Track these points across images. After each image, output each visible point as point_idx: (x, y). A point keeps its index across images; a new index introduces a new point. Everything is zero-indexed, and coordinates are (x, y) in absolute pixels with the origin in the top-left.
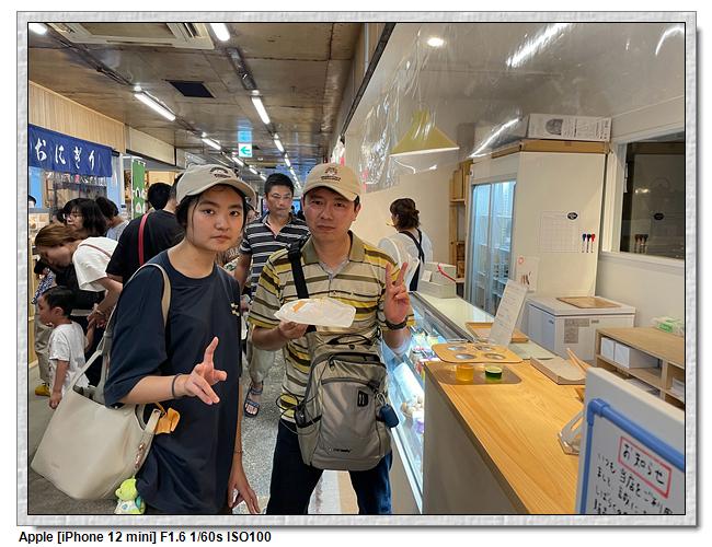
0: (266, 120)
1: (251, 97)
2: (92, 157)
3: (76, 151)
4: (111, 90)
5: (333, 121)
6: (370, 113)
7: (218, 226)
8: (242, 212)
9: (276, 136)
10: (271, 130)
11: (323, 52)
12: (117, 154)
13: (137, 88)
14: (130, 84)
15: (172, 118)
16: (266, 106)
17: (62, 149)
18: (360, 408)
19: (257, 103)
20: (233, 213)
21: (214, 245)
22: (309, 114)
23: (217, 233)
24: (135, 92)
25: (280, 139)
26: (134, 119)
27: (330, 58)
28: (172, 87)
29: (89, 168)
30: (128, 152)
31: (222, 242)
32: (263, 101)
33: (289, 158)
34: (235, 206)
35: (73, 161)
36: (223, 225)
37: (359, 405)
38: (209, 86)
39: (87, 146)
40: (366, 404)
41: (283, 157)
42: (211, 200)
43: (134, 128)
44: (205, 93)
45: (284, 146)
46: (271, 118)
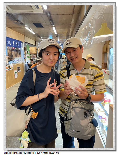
0: (56, 33)
1: (52, 27)
2: (17, 43)
3: (13, 42)
4: (20, 27)
5: (72, 33)
6: (84, 29)
7: (50, 59)
8: (58, 54)
9: (58, 38)
10: (57, 36)
11: (72, 12)
12: (22, 43)
13: (26, 26)
14: (24, 25)
15: (34, 33)
16: (56, 29)
17: (10, 41)
18: (84, 118)
19: (54, 28)
20: (55, 54)
21: (49, 64)
22: (66, 31)
23: (50, 61)
24: (25, 27)
25: (59, 38)
26: (26, 34)
27: (73, 13)
28: (34, 25)
29: (16, 46)
30: (25, 42)
31: (52, 64)
32: (55, 28)
33: (61, 43)
34: (56, 52)
35: (13, 44)
36: (52, 58)
37: (84, 117)
38: (42, 24)
39: (16, 41)
40: (87, 117)
41: (59, 43)
42: (48, 51)
43: (26, 36)
44: (42, 27)
45: (60, 40)
46: (57, 33)
